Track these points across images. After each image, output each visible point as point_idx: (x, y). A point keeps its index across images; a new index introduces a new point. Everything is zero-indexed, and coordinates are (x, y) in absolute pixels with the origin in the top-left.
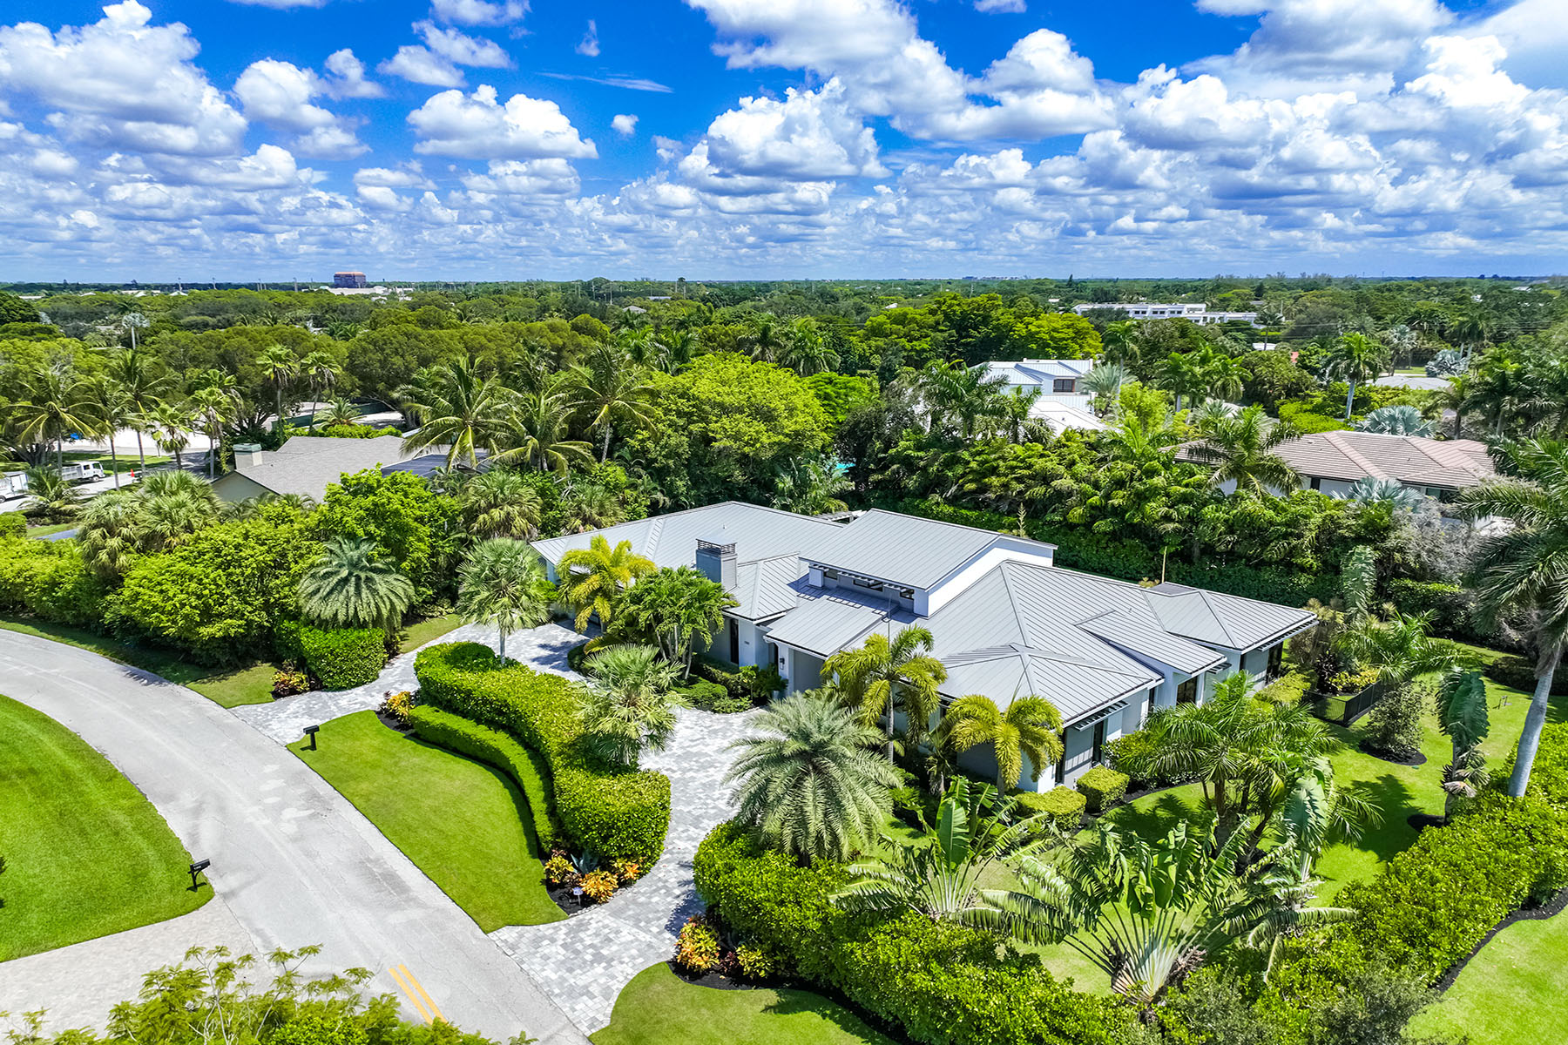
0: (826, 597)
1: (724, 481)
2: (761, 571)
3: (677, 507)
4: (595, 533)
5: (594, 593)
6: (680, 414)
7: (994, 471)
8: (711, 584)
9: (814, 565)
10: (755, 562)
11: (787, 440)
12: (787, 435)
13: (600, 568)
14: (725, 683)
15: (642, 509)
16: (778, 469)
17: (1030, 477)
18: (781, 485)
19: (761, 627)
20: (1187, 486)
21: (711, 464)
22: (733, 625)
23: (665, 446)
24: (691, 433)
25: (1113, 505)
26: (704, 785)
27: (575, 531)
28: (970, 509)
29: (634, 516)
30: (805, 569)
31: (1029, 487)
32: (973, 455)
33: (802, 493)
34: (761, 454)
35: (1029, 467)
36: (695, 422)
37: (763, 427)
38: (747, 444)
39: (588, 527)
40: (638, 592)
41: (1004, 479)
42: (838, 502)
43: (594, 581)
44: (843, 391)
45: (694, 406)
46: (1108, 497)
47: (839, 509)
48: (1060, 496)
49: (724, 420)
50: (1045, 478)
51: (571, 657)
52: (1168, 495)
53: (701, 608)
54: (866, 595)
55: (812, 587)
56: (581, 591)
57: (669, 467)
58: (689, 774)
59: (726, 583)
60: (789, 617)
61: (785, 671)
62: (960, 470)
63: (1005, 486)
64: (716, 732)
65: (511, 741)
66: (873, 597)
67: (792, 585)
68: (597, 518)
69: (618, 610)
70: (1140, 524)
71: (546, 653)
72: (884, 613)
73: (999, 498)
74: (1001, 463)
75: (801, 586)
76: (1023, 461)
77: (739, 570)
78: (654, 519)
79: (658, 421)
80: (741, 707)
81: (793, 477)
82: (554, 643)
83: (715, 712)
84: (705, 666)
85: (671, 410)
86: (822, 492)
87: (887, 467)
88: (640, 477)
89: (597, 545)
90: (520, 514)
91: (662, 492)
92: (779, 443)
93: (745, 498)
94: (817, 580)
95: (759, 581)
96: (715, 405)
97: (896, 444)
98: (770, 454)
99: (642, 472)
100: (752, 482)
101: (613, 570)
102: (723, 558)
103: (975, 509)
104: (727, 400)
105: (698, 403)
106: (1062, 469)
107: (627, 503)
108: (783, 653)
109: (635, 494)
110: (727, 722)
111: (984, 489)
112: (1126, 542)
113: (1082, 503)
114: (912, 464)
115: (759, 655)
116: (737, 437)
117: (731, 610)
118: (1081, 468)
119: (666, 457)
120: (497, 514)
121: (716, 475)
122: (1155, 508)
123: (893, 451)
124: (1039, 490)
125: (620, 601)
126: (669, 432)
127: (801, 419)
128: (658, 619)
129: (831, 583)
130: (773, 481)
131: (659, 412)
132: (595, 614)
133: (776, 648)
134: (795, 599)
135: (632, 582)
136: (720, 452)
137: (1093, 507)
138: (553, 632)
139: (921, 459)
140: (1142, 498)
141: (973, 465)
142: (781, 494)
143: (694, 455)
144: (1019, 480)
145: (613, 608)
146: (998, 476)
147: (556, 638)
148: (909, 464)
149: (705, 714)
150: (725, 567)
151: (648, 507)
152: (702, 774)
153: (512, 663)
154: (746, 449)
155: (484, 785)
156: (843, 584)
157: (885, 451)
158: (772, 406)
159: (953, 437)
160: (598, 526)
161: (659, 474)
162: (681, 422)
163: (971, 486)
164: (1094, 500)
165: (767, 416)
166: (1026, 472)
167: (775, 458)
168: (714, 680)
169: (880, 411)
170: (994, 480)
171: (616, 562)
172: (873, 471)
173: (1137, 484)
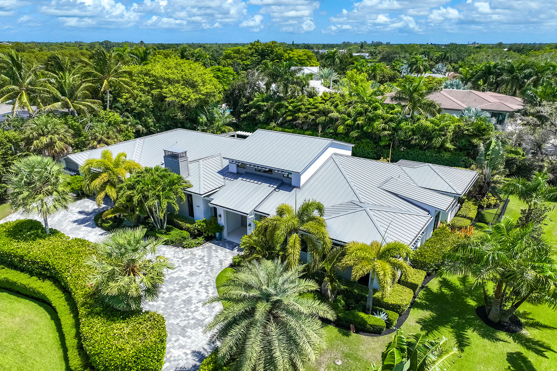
0: (240, 178)
1: (173, 119)
2: (202, 166)
3: (150, 133)
4: (106, 148)
5: (105, 184)
6: (146, 84)
7: (299, 110)
8: (176, 175)
9: (232, 161)
10: (198, 160)
11: (203, 97)
12: (203, 95)
13: (107, 169)
14: (188, 230)
15: (131, 134)
16: (199, 112)
17: (318, 113)
18: (201, 120)
19: (206, 198)
20: (392, 114)
21: (165, 110)
22: (190, 197)
23: (139, 102)
24: (152, 94)
25: (358, 124)
26: (184, 301)
27: (93, 148)
28: (289, 129)
29: (127, 138)
30: (226, 163)
31: (317, 117)
32: (289, 103)
33: (212, 123)
34: (191, 104)
35: (316, 108)
36: (154, 89)
37: (191, 91)
38: (184, 99)
39: (102, 145)
40: (131, 183)
41: (305, 114)
42: (229, 127)
43: (104, 177)
44: (226, 75)
45: (153, 80)
46: (355, 120)
47: (229, 131)
48: (333, 121)
49: (171, 87)
50: (325, 113)
51: (96, 220)
52: (383, 118)
53: (171, 190)
54: (263, 176)
55: (231, 173)
56: (97, 183)
57: (143, 112)
58: (174, 294)
59: (183, 174)
60: (221, 191)
61: (222, 221)
62: (283, 110)
63: (306, 117)
64: (186, 261)
65: (54, 287)
66: (267, 177)
67: (219, 172)
68: (106, 140)
69: (120, 194)
70: (371, 132)
71: (82, 217)
72: (275, 187)
73: (303, 122)
74: (303, 107)
75: (225, 172)
76: (313, 105)
77: (190, 165)
78: (138, 140)
79: (134, 88)
80: (199, 243)
81: (206, 116)
82: (87, 210)
83: (184, 248)
84: (175, 220)
85: (141, 83)
86: (221, 123)
87: (248, 111)
88: (128, 118)
89: (104, 155)
90: (59, 140)
91: (142, 125)
92: (200, 99)
93: (183, 127)
94: (233, 169)
95: (202, 172)
96: (164, 79)
97: (252, 100)
98: (195, 104)
99: (129, 115)
100: (187, 119)
101: (115, 170)
102: (180, 160)
103: (291, 128)
104: (171, 76)
105: (156, 79)
106: (332, 108)
107: (122, 131)
108: (220, 211)
109: (126, 126)
110: (192, 254)
111: (295, 119)
112: (363, 140)
113: (343, 124)
114: (260, 109)
115: (205, 213)
116: (178, 96)
117: (188, 189)
118: (341, 107)
119: (141, 107)
120: (45, 140)
121: (169, 116)
122: (379, 124)
123: (251, 103)
124: (323, 118)
125: (121, 188)
126: (140, 94)
127: (208, 86)
128: (146, 198)
129: (242, 171)
130: (197, 118)
131: (135, 84)
132: (107, 196)
133: (215, 209)
134: (223, 180)
135: (128, 175)
136: (169, 104)
137: (347, 125)
138: (86, 204)
139: (265, 106)
140: (371, 120)
141: (290, 108)
142: (201, 124)
143: (156, 106)
144: (312, 114)
145: (118, 192)
146: (302, 113)
147: (88, 207)
148: (259, 109)
149: (178, 249)
150: (182, 165)
151: (134, 133)
152: (182, 293)
153: (54, 232)
154: (184, 102)
155: (37, 319)
156: (248, 171)
157: (248, 102)
158: (195, 79)
159: (278, 96)
160: (107, 144)
161: (139, 116)
162: (147, 89)
163: (289, 118)
164: (349, 122)
165: (193, 85)
166: (315, 110)
167: (197, 107)
168: (181, 229)
169: (244, 84)
170: (300, 115)
171: (117, 165)
172: (242, 113)
173: (370, 114)
